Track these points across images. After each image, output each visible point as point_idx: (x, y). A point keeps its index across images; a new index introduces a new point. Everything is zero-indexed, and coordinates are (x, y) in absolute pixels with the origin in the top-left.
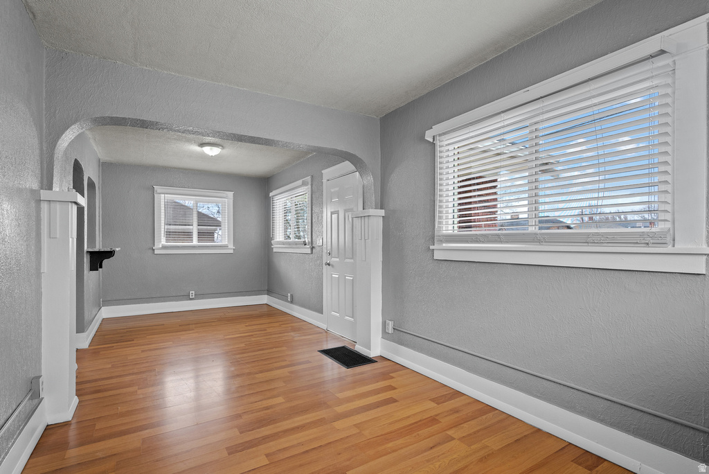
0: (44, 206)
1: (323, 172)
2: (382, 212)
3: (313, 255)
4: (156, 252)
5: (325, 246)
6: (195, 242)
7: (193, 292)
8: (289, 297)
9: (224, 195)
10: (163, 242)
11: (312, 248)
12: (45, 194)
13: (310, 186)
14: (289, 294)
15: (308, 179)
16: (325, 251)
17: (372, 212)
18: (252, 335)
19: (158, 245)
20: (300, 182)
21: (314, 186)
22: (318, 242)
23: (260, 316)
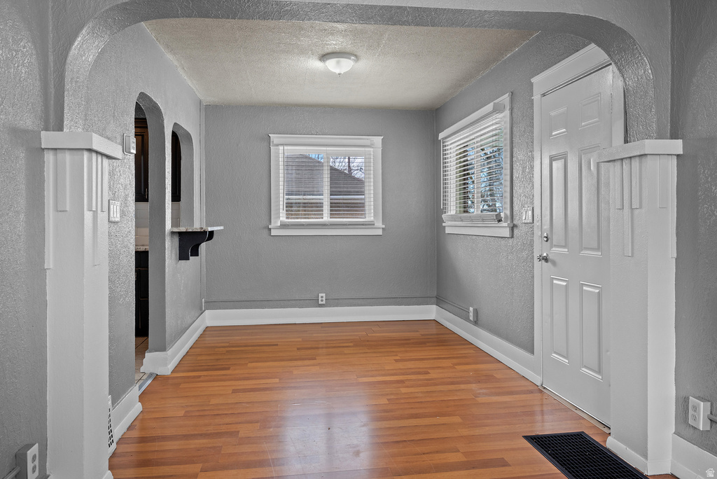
0: (49, 158)
1: (533, 80)
2: (677, 146)
3: (515, 241)
4: (274, 233)
5: (537, 224)
6: (326, 217)
7: (324, 295)
8: (471, 314)
9: (368, 142)
10: (283, 218)
11: (513, 228)
12: (48, 139)
13: (507, 112)
14: (471, 309)
15: (505, 98)
16: (537, 233)
17: (650, 145)
18: (402, 382)
19: (275, 223)
20: (489, 107)
21: (515, 110)
22: (526, 216)
23: (422, 343)
